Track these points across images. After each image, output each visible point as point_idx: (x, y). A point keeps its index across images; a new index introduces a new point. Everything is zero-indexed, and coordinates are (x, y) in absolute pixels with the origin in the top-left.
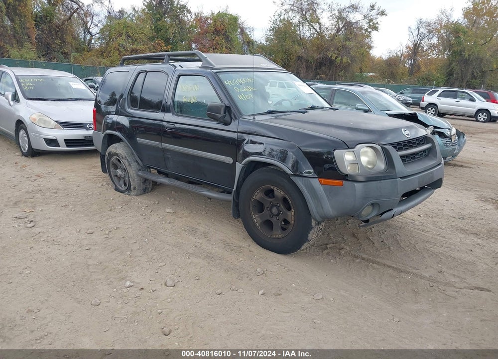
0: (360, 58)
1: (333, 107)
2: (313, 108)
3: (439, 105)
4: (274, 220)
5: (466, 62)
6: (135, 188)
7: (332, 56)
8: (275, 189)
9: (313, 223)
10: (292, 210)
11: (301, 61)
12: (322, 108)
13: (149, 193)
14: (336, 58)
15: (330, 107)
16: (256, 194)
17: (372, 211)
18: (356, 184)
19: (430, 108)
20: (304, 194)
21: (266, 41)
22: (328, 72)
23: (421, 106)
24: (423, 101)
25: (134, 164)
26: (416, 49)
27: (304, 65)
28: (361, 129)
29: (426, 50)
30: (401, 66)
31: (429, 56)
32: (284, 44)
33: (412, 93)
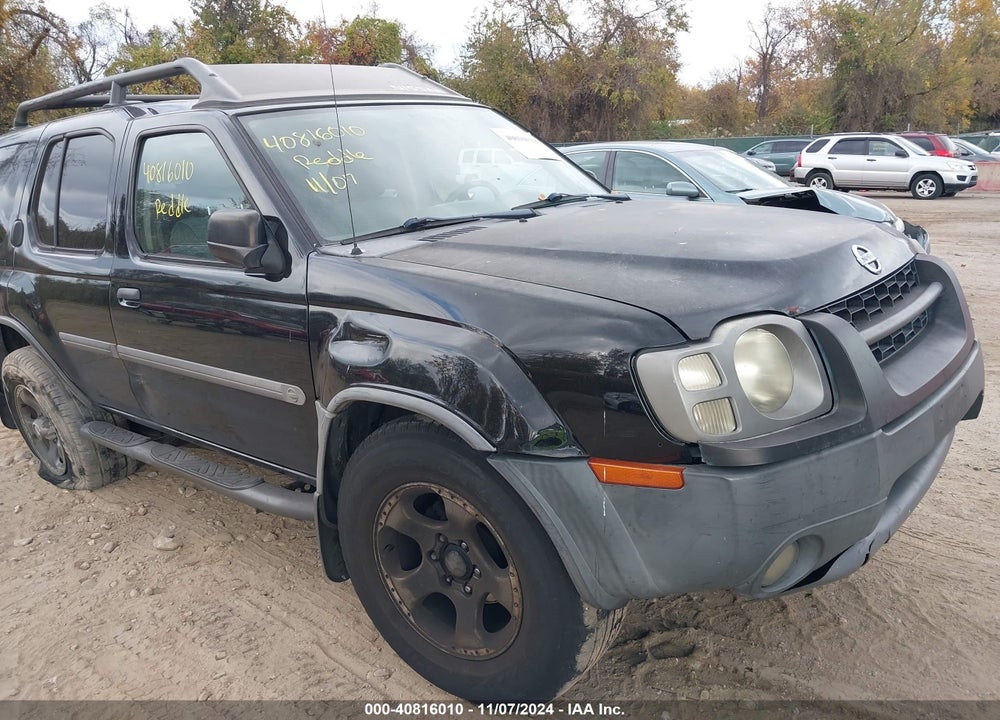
0: (657, 90)
1: (614, 193)
2: (555, 201)
3: (834, 171)
4: (455, 593)
5: (871, 81)
6: (82, 472)
7: (600, 90)
8: (445, 494)
9: (589, 616)
10: (511, 569)
11: (539, 105)
12: (583, 199)
13: (132, 478)
14: (610, 93)
15: (604, 193)
16: (387, 509)
17: (796, 561)
18: (732, 479)
19: (816, 180)
20: (544, 522)
21: (465, 71)
22: (596, 123)
23: (797, 175)
24: (800, 165)
25: (68, 406)
26: (766, 65)
27: (546, 114)
28: (721, 263)
29: (786, 65)
30: (741, 100)
31: (793, 76)
32: (500, 73)
33: (774, 150)
